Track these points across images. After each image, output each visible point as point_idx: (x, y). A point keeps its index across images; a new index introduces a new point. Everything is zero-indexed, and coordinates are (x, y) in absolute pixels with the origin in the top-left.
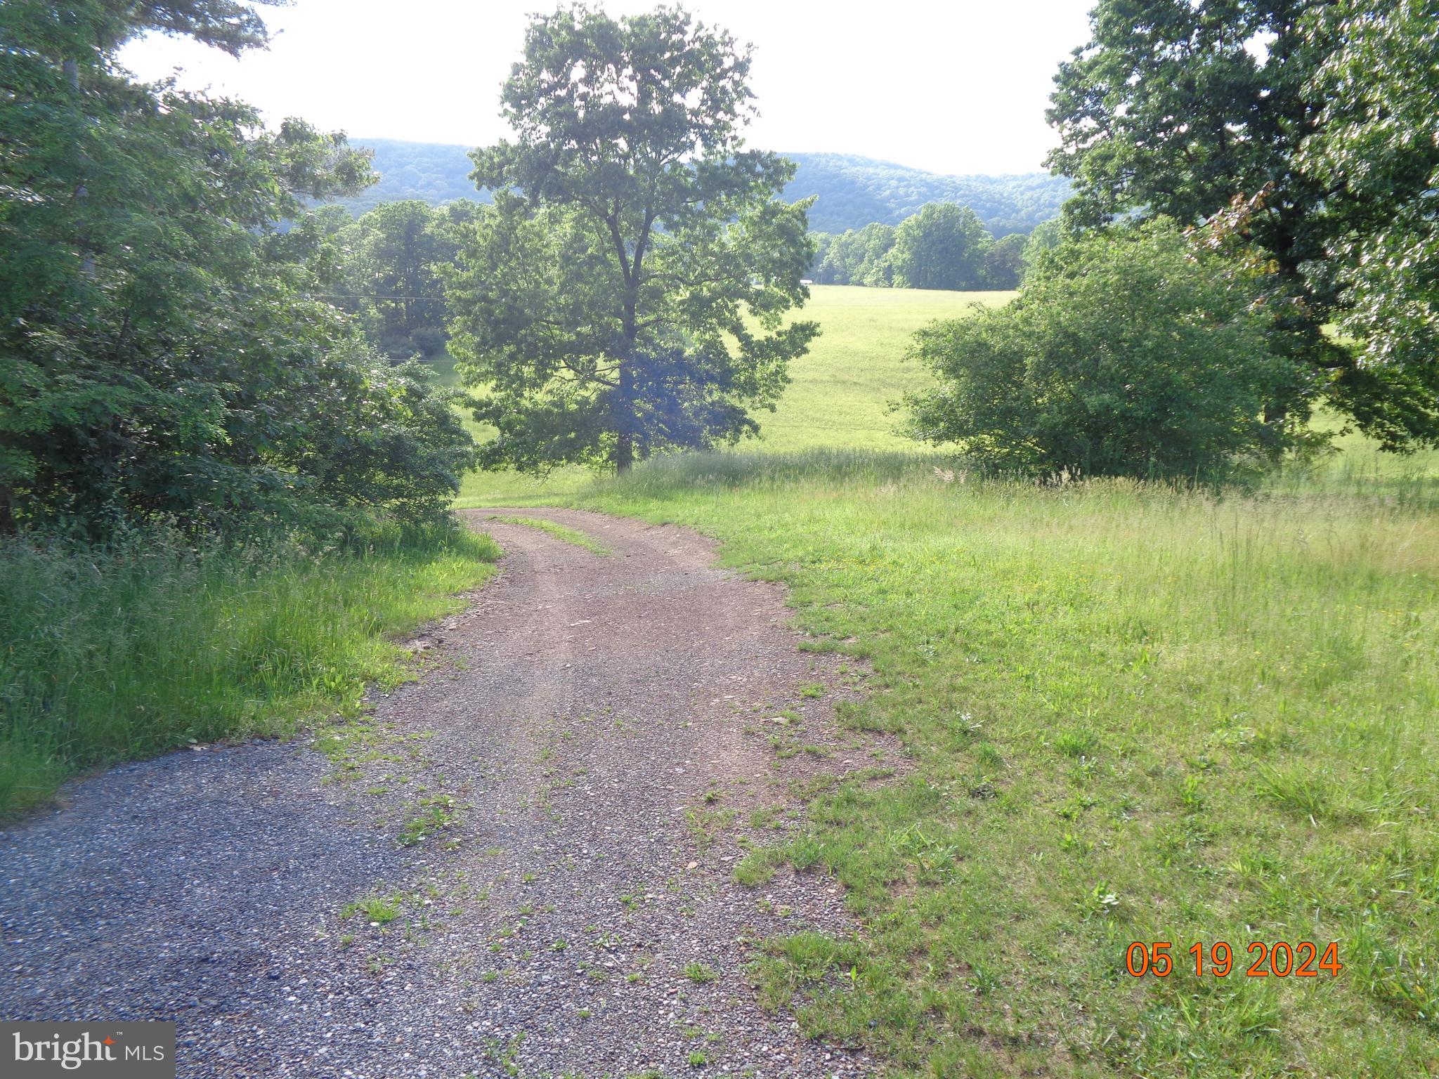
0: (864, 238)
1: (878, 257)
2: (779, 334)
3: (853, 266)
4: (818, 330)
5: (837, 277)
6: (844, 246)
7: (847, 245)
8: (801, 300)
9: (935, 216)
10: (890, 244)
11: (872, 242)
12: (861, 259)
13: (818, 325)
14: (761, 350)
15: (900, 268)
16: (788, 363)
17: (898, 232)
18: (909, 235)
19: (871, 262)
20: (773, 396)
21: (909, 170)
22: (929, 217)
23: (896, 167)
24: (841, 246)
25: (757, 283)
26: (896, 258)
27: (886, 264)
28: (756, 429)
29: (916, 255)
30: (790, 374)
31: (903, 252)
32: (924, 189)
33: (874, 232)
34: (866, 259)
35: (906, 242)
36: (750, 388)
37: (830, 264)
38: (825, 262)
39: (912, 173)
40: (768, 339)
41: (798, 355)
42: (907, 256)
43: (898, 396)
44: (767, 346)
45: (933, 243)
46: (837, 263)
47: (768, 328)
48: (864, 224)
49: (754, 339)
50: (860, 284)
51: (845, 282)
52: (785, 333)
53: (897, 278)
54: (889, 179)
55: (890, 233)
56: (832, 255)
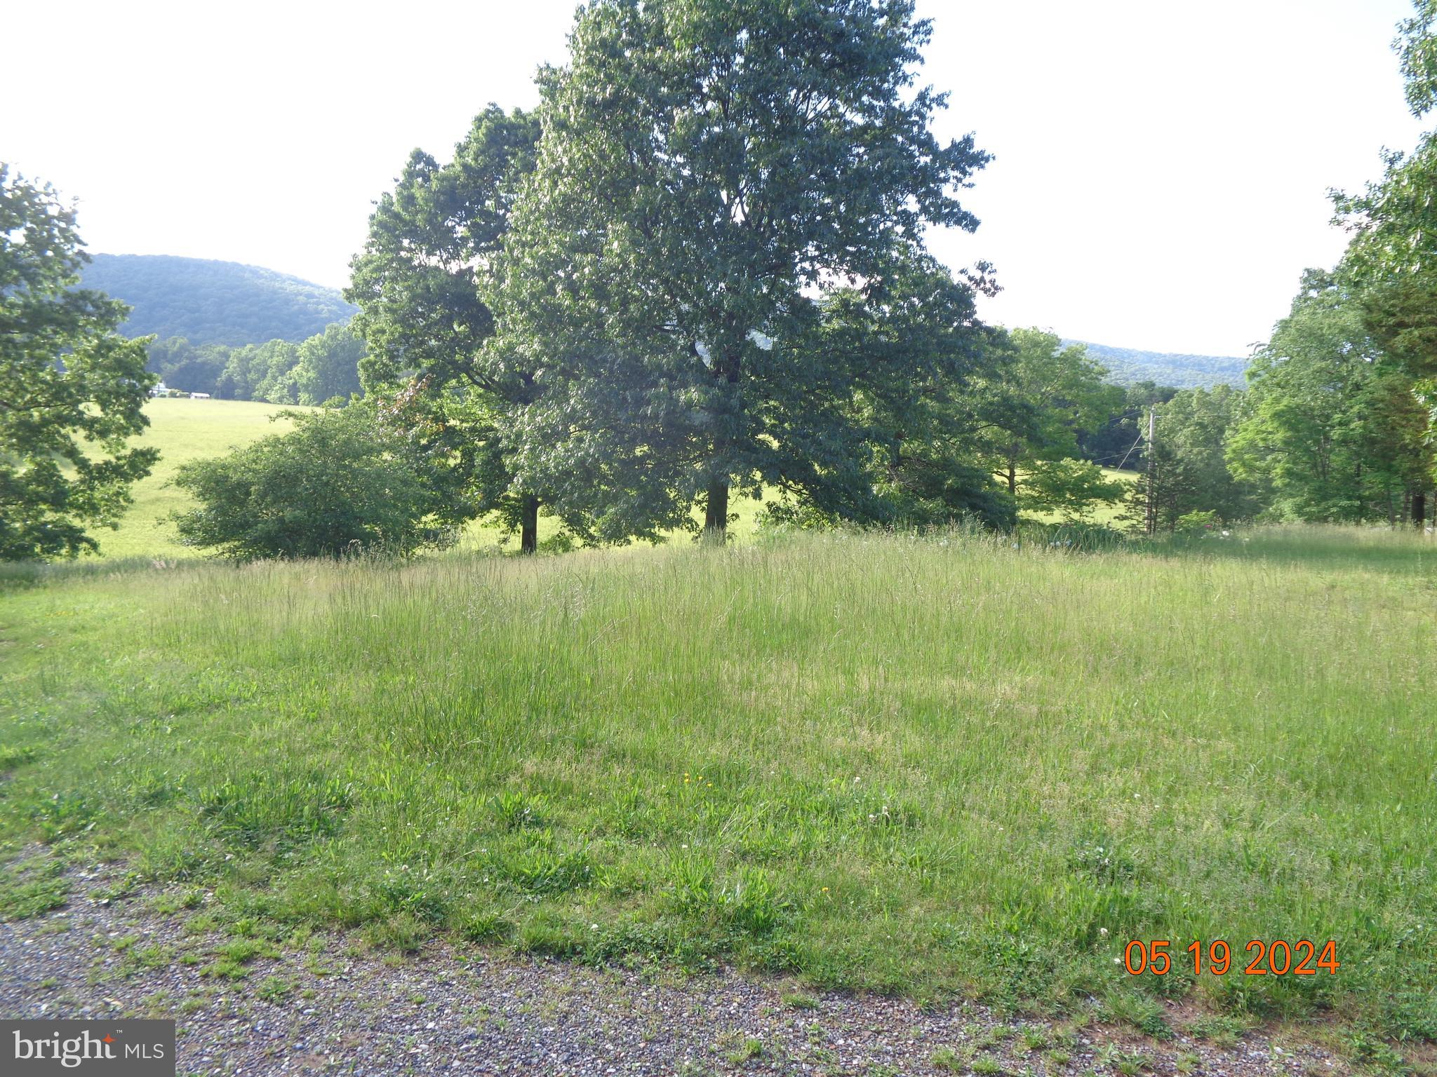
0: (266, 354)
1: (283, 374)
2: (118, 458)
3: (257, 381)
4: (158, 455)
5: (238, 391)
6: (244, 361)
7: (248, 360)
8: (140, 428)
9: (339, 337)
10: (294, 362)
11: (275, 359)
12: (264, 375)
13: (158, 451)
14: (99, 472)
15: (306, 386)
16: (130, 485)
17: (302, 350)
18: (313, 354)
19: (275, 378)
20: (115, 515)
21: (319, 287)
22: (333, 338)
23: (305, 283)
24: (241, 360)
25: (93, 409)
26: (301, 376)
27: (291, 381)
28: (94, 546)
29: (322, 374)
30: (133, 494)
31: (307, 371)
32: (334, 308)
33: (277, 348)
34: (269, 375)
35: (310, 361)
36: (90, 508)
37: (230, 379)
38: (224, 376)
39: (321, 291)
40: (107, 463)
41: (140, 478)
42: (312, 374)
43: (164, 513)
44: (106, 470)
45: (339, 364)
46: (237, 378)
47: (110, 452)
48: (267, 339)
49: (92, 463)
50: (263, 400)
51: (247, 397)
52: (125, 457)
53: (303, 396)
54: (296, 295)
55: (294, 351)
56: (231, 369)
